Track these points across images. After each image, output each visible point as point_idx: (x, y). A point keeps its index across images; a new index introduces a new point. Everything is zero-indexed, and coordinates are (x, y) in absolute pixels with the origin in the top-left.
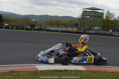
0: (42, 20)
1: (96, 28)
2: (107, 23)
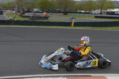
1: (35, 10)
2: (46, 5)
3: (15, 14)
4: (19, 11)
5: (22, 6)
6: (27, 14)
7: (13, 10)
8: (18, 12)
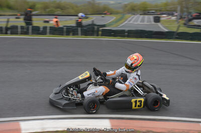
0: (120, 3)
3: (176, 21)
4: (183, 16)
5: (187, 8)
6: (195, 22)
7: (173, 15)
8: (181, 18)
